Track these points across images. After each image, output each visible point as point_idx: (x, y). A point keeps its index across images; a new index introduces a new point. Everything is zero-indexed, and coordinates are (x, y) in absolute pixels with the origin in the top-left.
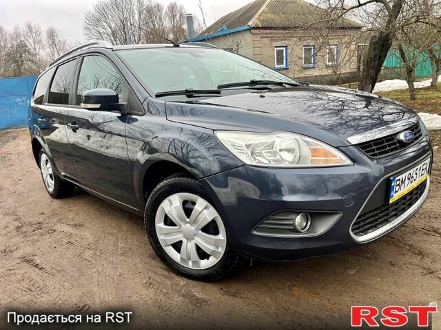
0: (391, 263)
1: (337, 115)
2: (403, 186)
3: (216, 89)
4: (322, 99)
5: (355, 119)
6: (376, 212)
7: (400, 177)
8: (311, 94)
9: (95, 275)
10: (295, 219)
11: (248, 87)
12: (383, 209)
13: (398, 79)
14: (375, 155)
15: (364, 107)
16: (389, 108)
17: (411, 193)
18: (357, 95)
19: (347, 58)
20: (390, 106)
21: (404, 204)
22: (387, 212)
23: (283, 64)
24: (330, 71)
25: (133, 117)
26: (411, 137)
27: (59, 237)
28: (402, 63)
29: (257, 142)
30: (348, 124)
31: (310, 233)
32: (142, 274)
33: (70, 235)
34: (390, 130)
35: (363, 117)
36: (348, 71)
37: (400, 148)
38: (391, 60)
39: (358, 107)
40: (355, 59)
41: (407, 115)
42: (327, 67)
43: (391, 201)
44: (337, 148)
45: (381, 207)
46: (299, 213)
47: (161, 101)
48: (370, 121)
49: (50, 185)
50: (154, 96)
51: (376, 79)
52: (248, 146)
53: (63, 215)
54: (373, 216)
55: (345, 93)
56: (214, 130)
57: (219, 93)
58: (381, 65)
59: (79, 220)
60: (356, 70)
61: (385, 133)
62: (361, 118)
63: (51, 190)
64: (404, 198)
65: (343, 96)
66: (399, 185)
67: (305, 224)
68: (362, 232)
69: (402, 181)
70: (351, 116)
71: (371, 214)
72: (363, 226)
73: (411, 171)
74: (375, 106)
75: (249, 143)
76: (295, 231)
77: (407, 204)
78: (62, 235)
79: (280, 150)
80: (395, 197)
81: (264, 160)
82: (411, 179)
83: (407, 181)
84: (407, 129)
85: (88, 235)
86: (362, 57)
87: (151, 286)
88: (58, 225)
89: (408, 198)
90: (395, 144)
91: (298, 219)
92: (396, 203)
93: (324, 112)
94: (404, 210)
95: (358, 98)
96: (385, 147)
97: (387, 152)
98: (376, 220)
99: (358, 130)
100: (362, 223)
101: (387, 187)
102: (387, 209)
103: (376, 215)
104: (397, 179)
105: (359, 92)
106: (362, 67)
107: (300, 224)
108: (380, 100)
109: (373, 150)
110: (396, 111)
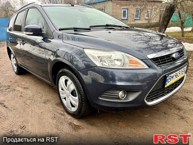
0: (165, 113)
1: (147, 43)
2: (172, 79)
3: (88, 27)
4: (141, 35)
5: (154, 46)
6: (158, 91)
7: (171, 75)
8: (136, 32)
9: (30, 112)
10: (119, 93)
11: (104, 27)
12: (162, 89)
13: (177, 26)
14: (160, 64)
15: (160, 40)
16: (171, 41)
17: (176, 82)
18: (157, 34)
19: (155, 16)
20: (171, 40)
21: (172, 87)
22: (163, 91)
23: (125, 17)
24: (147, 21)
25: (49, 39)
26: (178, 56)
27: (16, 93)
28: (180, 20)
29: (104, 55)
30: (151, 48)
31: (126, 100)
32: (51, 112)
33: (22, 93)
34: (170, 52)
35: (158, 45)
36: (155, 22)
37: (173, 61)
38: (175, 17)
39: (157, 40)
40: (158, 16)
41: (178, 45)
42: (146, 19)
43: (166, 86)
44: (142, 60)
45: (161, 89)
46: (121, 91)
47: (61, 32)
48: (161, 47)
49: (15, 68)
50: (58, 30)
51: (167, 26)
52: (99, 57)
53: (20, 82)
54: (157, 93)
55: (152, 33)
56: (83, 48)
57: (90, 29)
58: (169, 20)
59: (26, 85)
60: (158, 21)
61: (167, 53)
62: (157, 45)
63: (16, 71)
64: (173, 84)
65: (151, 35)
66: (170, 79)
67: (124, 96)
68: (151, 100)
69: (172, 77)
70: (153, 44)
71: (156, 92)
72: (151, 97)
73: (177, 72)
74: (164, 40)
75: (100, 55)
76: (119, 98)
77: (173, 87)
78: (18, 92)
79: (115, 60)
80: (168, 84)
81: (106, 64)
82: (177, 76)
83: (174, 77)
84: (177, 52)
85: (30, 93)
86: (162, 16)
87: (55, 118)
88: (17, 87)
89: (174, 85)
90: (170, 59)
91: (121, 93)
92: (168, 87)
93: (141, 42)
94: (172, 90)
95: (157, 35)
96: (165, 60)
97: (166, 63)
98: (158, 95)
99: (155, 51)
100: (151, 96)
101: (165, 79)
102: (164, 90)
103: (158, 92)
104: (169, 76)
105: (159, 33)
106: (161, 20)
107: (121, 96)
108: (167, 37)
109: (159, 62)
110: (173, 42)
